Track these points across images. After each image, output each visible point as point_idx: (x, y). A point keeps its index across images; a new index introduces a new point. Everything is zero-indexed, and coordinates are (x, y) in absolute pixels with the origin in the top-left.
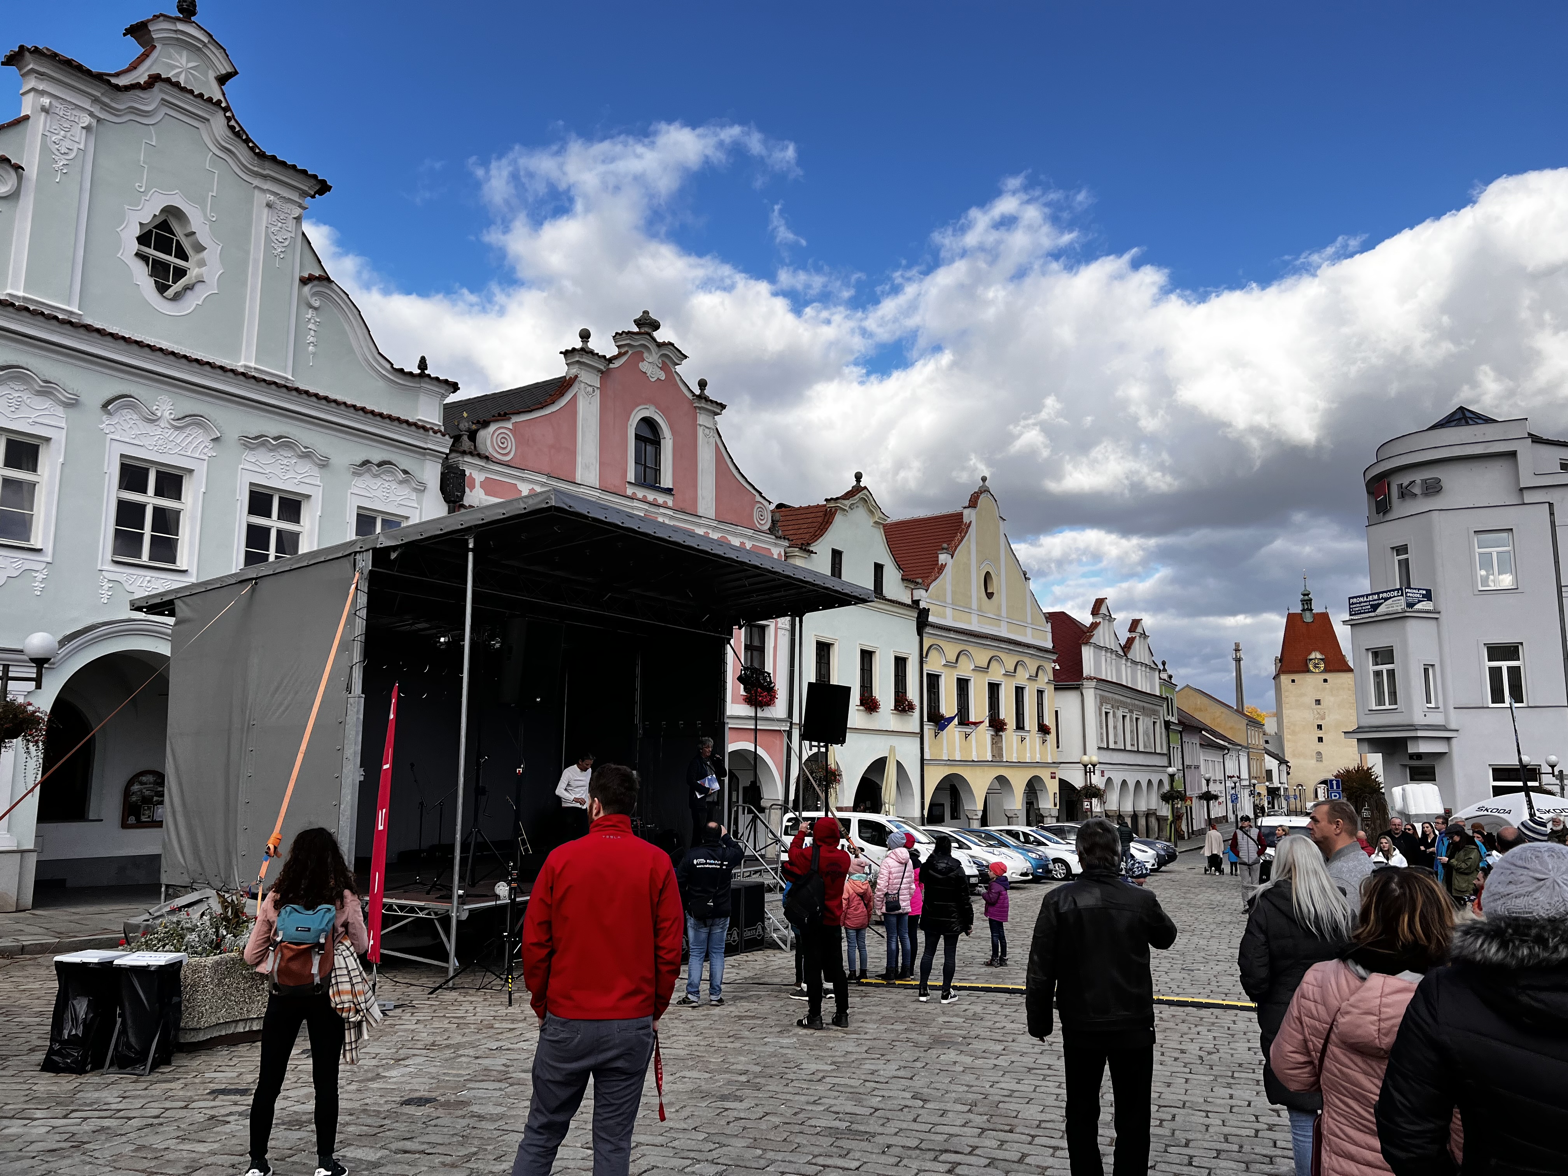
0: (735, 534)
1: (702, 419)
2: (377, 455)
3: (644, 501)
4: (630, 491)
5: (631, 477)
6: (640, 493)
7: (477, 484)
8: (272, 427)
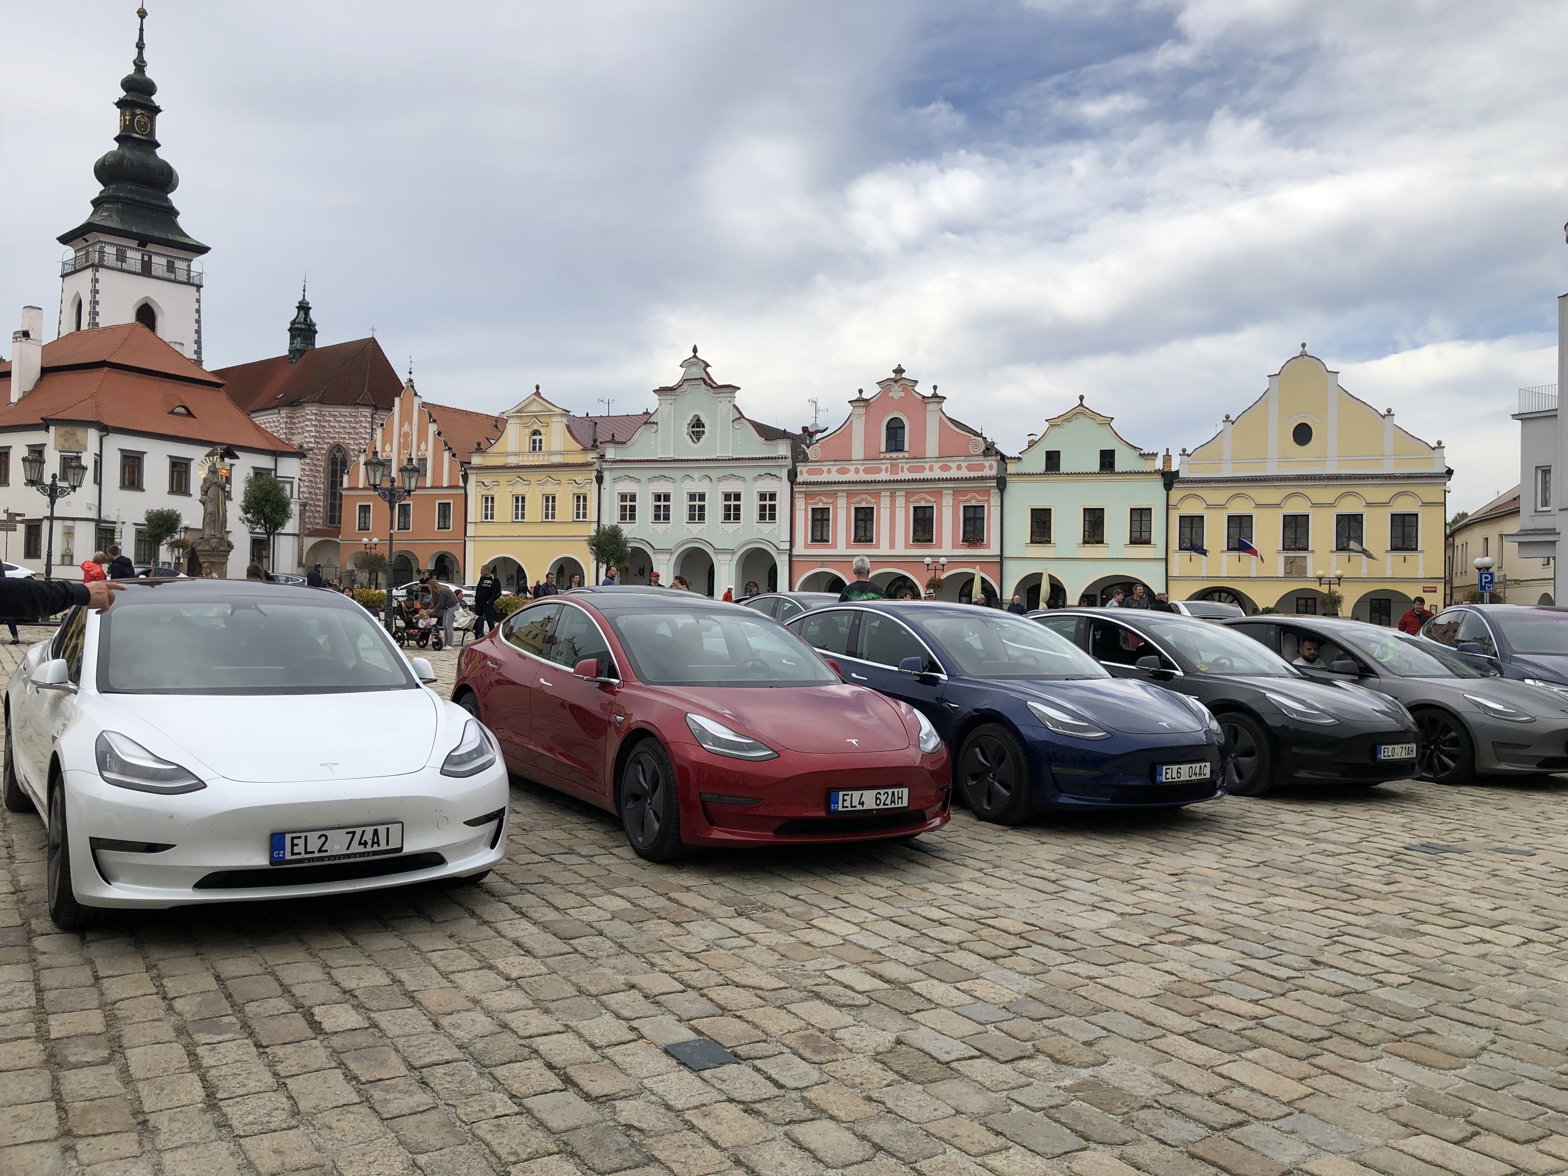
0: (953, 461)
1: (932, 407)
2: (762, 472)
3: (891, 459)
4: (882, 456)
5: (883, 449)
6: (888, 456)
7: (804, 472)
8: (727, 472)
